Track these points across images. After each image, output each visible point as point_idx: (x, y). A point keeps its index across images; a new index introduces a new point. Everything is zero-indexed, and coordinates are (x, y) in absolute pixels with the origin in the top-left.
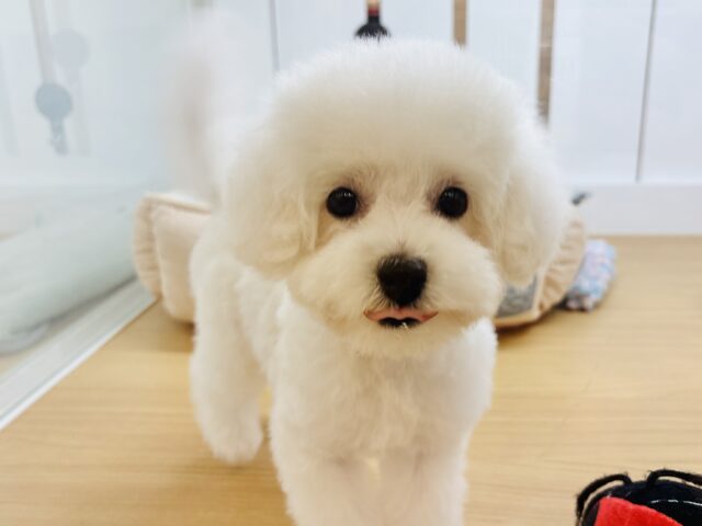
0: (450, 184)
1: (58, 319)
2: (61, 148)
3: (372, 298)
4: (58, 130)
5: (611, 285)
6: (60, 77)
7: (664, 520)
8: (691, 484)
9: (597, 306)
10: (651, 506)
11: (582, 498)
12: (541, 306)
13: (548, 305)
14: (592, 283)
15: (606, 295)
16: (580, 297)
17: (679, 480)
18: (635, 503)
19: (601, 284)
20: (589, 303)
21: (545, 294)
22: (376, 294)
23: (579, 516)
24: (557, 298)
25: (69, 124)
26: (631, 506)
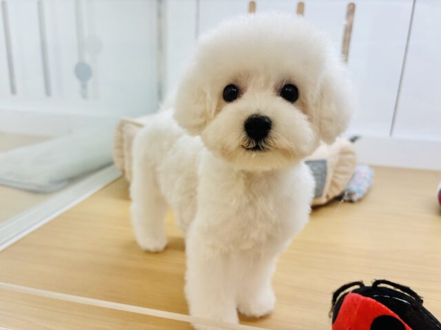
0: (288, 83)
1: (72, 179)
2: (85, 96)
3: (242, 137)
4: (84, 87)
5: (369, 190)
6: (88, 59)
7: (380, 306)
8: (399, 290)
9: (360, 200)
10: (373, 298)
11: (336, 294)
12: (327, 196)
13: (331, 196)
14: (358, 188)
15: (365, 196)
16: (350, 194)
17: (392, 287)
18: (364, 296)
19: (364, 188)
20: (355, 198)
21: (330, 190)
22: (244, 135)
23: (334, 304)
24: (337, 193)
25: (90, 83)
26: (362, 297)
